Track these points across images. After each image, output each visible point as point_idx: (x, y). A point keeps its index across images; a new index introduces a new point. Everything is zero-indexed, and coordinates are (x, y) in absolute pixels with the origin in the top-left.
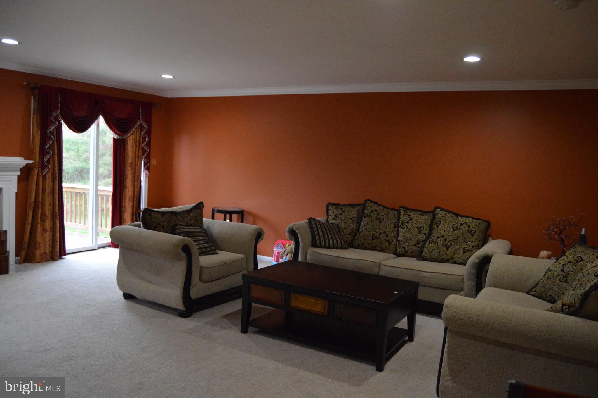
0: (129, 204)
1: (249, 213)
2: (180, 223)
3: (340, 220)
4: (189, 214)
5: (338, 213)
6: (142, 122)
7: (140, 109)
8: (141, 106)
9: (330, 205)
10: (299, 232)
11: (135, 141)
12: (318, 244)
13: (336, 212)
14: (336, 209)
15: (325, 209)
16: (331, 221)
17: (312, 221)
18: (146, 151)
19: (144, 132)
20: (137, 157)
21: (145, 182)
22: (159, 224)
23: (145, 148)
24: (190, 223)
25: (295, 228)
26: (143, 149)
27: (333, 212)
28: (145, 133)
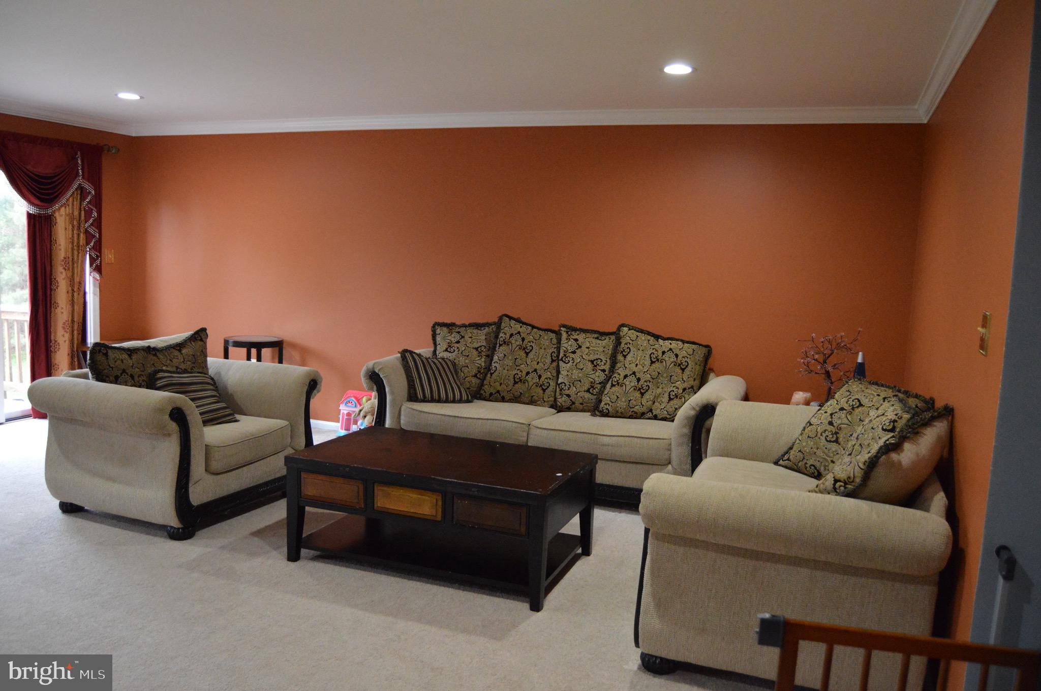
0: (63, 336)
1: (294, 346)
2: (164, 368)
3: (456, 352)
4: (180, 351)
5: (453, 339)
6: (83, 182)
7: (78, 158)
8: (79, 153)
9: (438, 326)
10: (384, 376)
11: (71, 218)
12: (420, 395)
13: (449, 338)
14: (449, 333)
15: (431, 333)
16: (441, 354)
17: (408, 355)
18: (94, 236)
19: (87, 200)
20: (75, 248)
21: (95, 294)
22: (124, 371)
23: (91, 230)
24: (183, 366)
25: (378, 369)
26: (86, 231)
27: (444, 338)
28: (90, 202)
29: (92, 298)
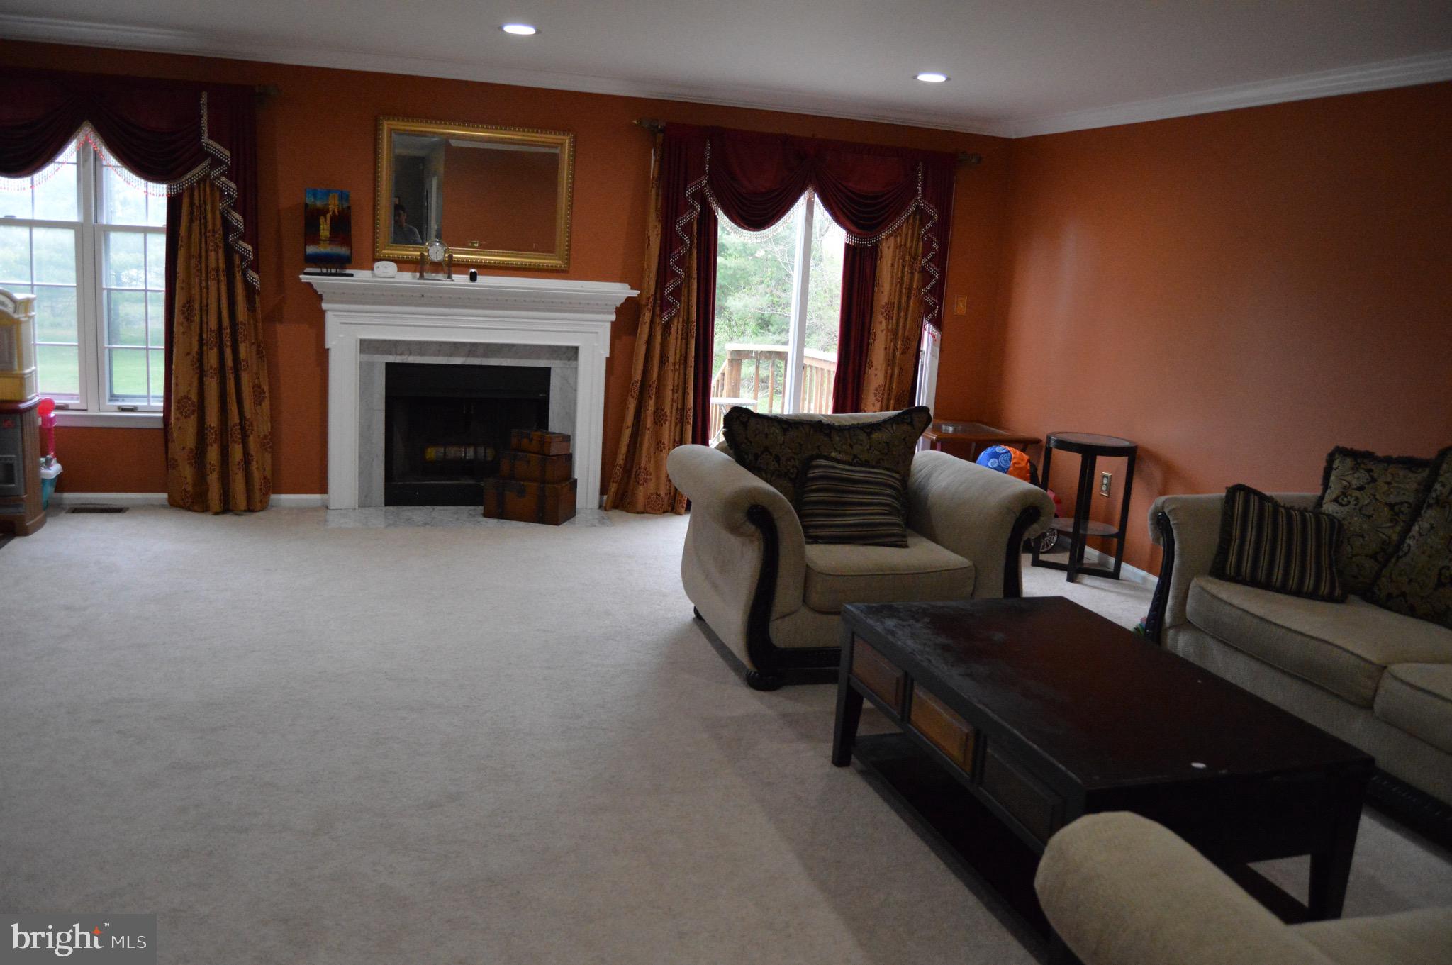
2: (833, 454)
3: (1352, 506)
4: (869, 434)
5: (1354, 482)
6: (923, 203)
7: (919, 170)
8: (920, 164)
9: (1339, 454)
10: (1177, 524)
11: (902, 249)
12: (1230, 569)
13: (1349, 478)
14: (1353, 469)
15: (1323, 464)
16: (1329, 507)
17: (1240, 496)
18: (932, 277)
19: (926, 228)
20: (904, 290)
21: (933, 355)
22: (766, 449)
23: (928, 268)
24: (864, 457)
25: (1170, 508)
26: (923, 270)
27: (1340, 479)
28: (929, 230)
29: (928, 360)
